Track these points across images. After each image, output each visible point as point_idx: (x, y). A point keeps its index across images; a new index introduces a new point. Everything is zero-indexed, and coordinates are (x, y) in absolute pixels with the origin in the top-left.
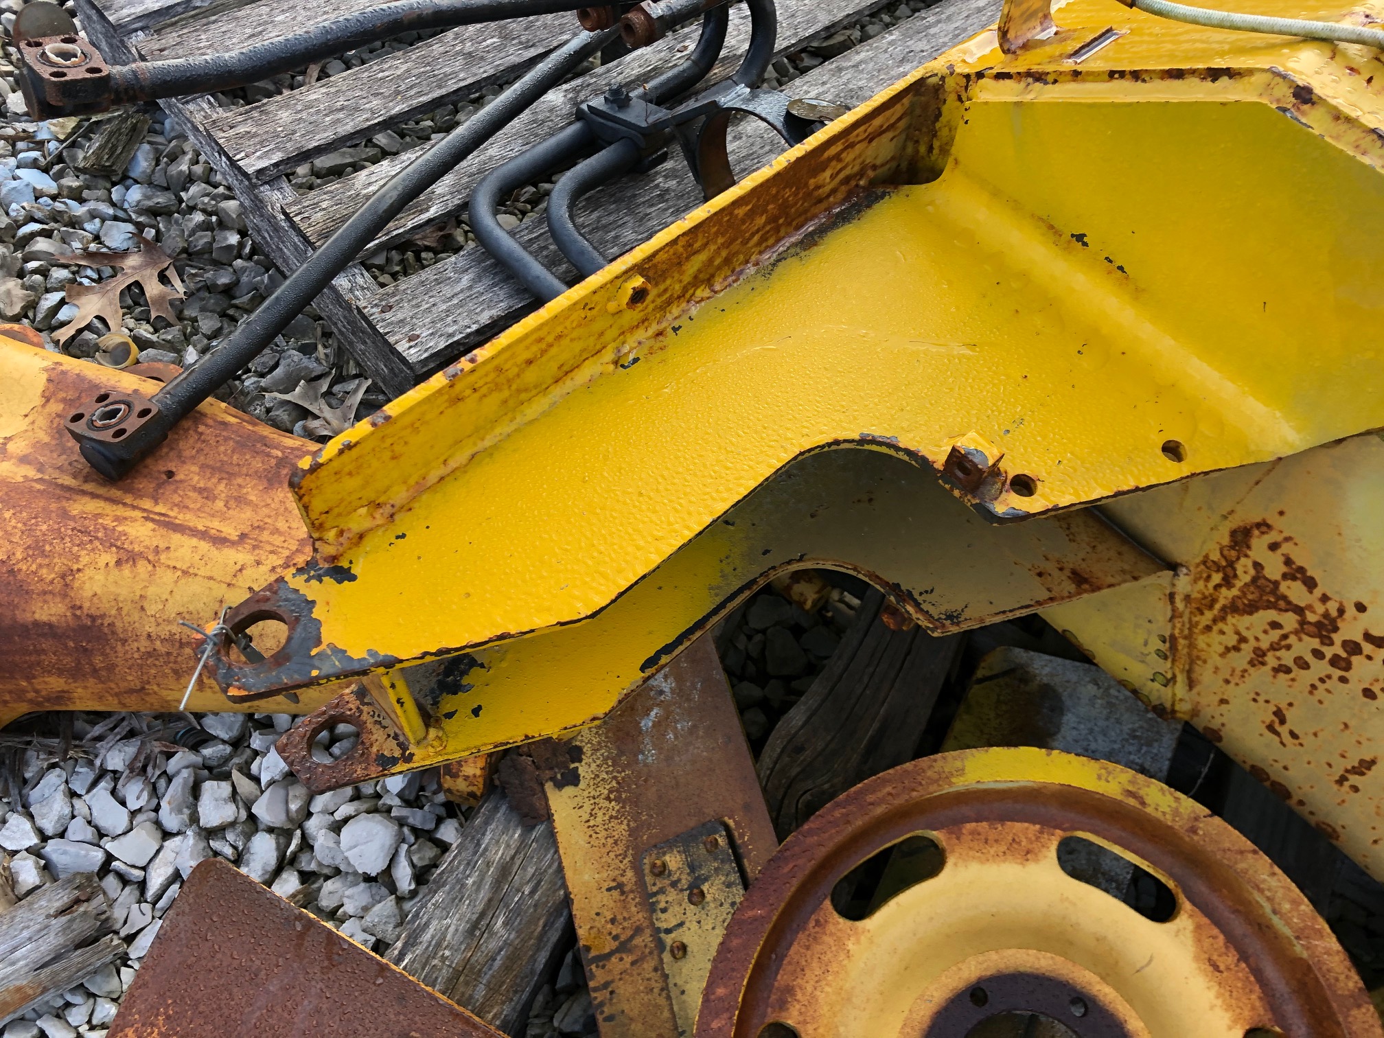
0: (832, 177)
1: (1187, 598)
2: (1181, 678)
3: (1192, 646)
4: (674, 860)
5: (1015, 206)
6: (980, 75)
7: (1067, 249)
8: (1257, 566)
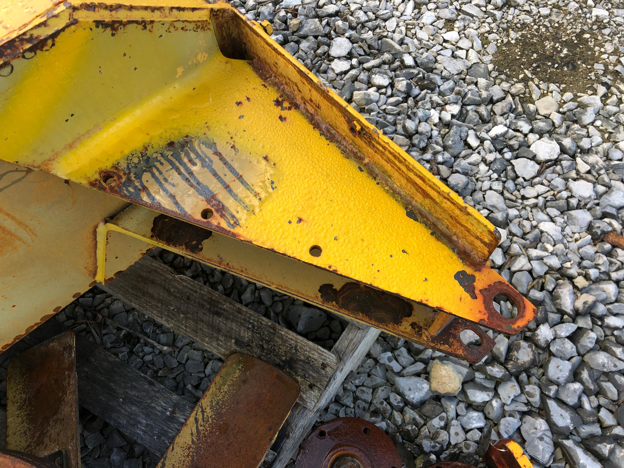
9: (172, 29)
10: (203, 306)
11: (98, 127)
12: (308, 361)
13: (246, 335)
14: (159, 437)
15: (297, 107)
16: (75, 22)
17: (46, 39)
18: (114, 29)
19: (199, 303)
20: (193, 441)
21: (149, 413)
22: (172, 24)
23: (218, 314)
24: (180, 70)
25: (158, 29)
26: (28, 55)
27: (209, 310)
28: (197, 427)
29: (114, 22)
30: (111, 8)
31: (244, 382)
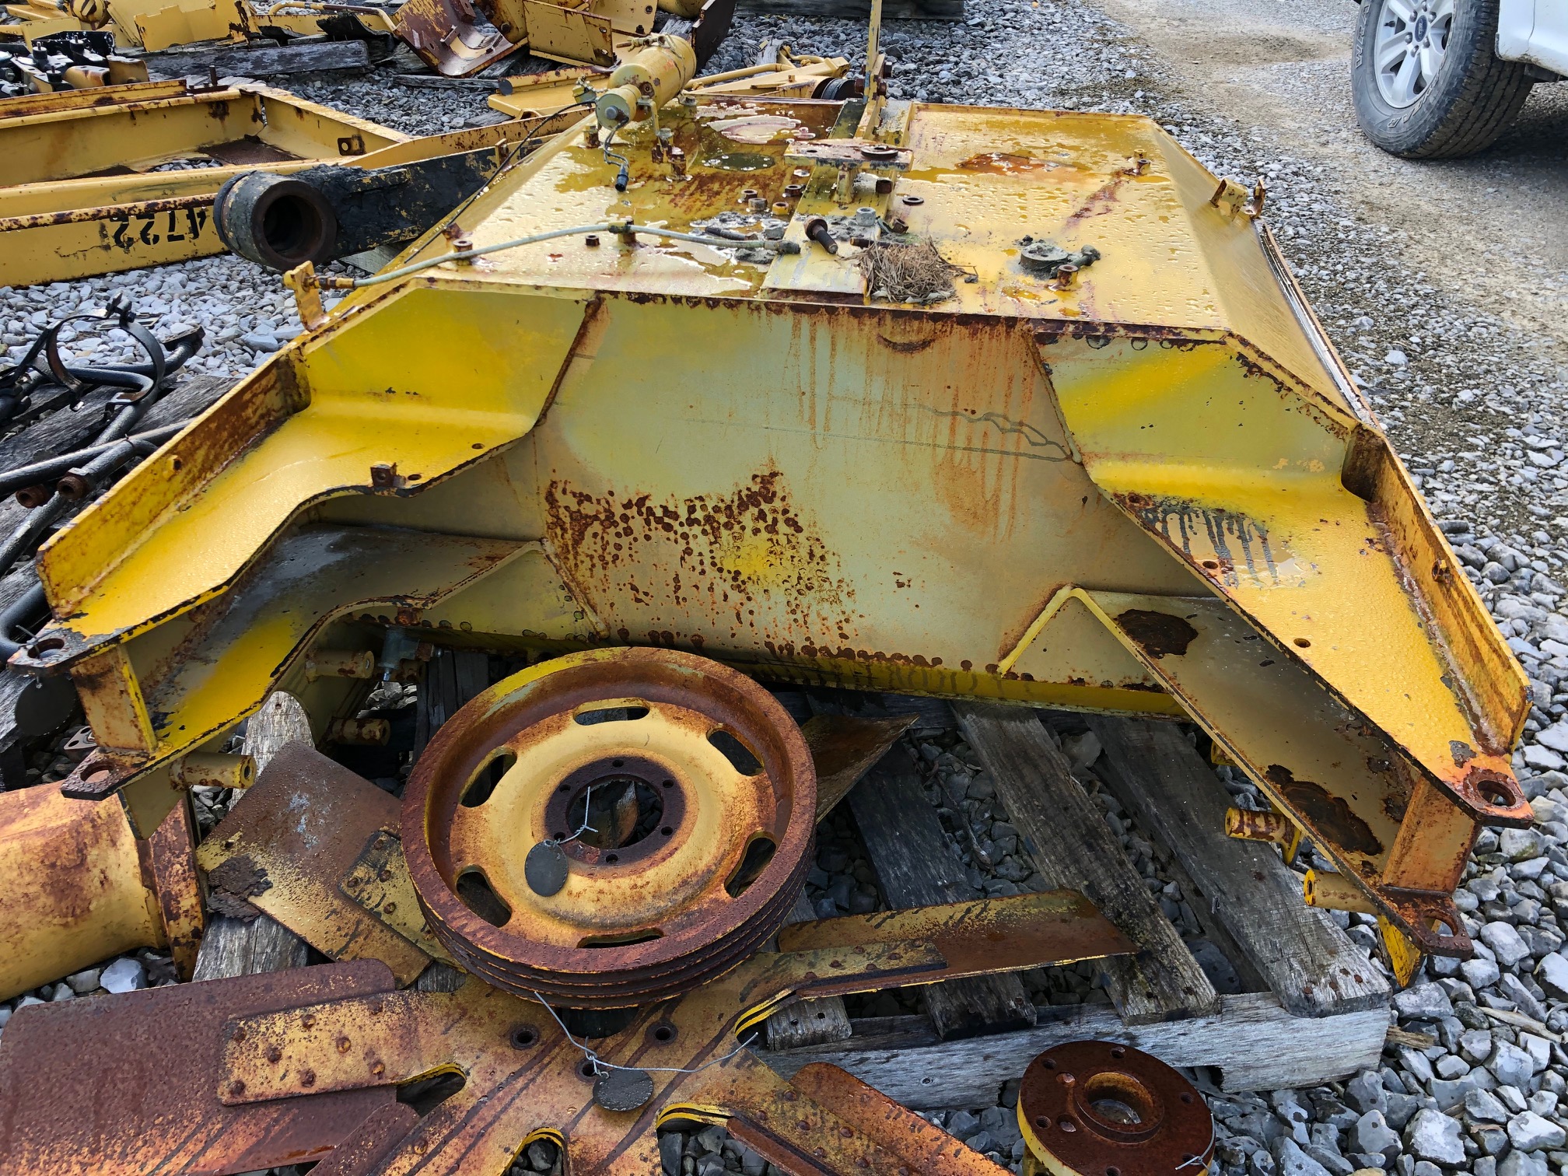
0: (254, 412)
1: (557, 555)
2: (587, 609)
3: (578, 584)
4: (360, 873)
5: (353, 394)
6: (304, 344)
7: (388, 400)
8: (567, 508)
9: (1304, 411)
10: (1077, 827)
11: (1161, 457)
12: (1172, 970)
13: (1108, 889)
14: (908, 893)
15: (1390, 553)
16: (1223, 343)
17: (1190, 341)
18: (1250, 372)
19: (1075, 822)
20: (946, 924)
21: (918, 865)
22: (1308, 405)
23: (1090, 847)
24: (1283, 462)
25: (1290, 401)
26: (1166, 344)
27: (1082, 836)
28: (963, 917)
29: (1255, 365)
30: (1261, 354)
31: (1064, 921)
